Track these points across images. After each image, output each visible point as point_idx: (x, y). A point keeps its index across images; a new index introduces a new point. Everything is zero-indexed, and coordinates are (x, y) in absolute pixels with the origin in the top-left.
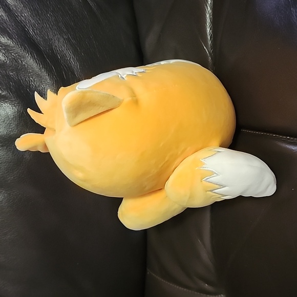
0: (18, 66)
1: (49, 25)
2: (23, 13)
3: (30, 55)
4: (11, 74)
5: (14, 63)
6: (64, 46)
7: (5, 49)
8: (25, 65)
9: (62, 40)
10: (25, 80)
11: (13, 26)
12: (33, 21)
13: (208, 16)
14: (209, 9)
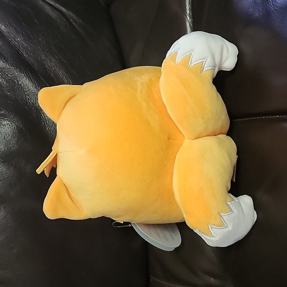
0: (15, 86)
1: (41, 48)
2: (16, 38)
3: (25, 75)
4: (9, 94)
5: (10, 83)
6: (56, 66)
7: (2, 71)
8: (21, 84)
9: (53, 60)
10: (23, 98)
11: (7, 50)
12: (25, 45)
13: (188, 24)
14: (188, 18)
